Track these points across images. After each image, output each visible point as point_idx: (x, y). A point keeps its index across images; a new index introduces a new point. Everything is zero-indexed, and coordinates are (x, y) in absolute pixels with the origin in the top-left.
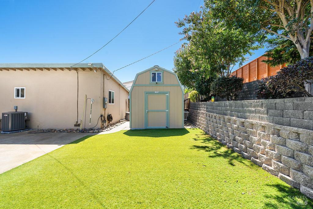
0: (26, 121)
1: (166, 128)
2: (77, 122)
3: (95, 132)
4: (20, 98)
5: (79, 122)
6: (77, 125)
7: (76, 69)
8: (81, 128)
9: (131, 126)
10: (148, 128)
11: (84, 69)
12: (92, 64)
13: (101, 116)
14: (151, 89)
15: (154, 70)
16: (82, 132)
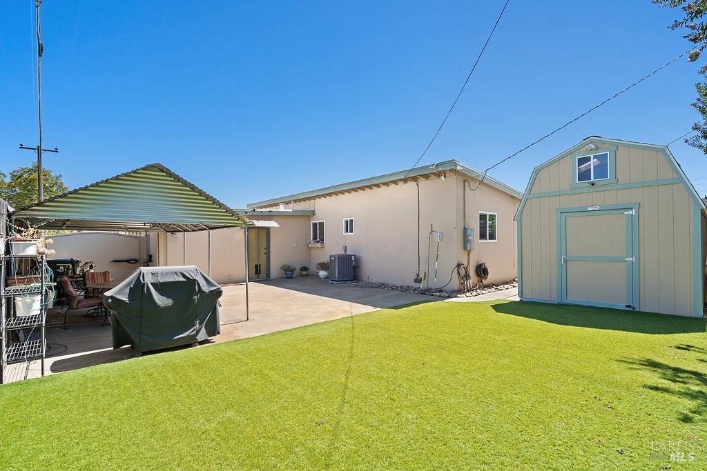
0: (354, 268)
1: (628, 309)
2: (418, 275)
3: (443, 297)
4: (349, 233)
5: (422, 276)
6: (418, 280)
7: (414, 179)
8: (422, 286)
9: (521, 293)
10: (565, 301)
11: (426, 176)
12: (437, 165)
13: (459, 266)
14: (575, 202)
15: (584, 149)
16: (422, 294)
